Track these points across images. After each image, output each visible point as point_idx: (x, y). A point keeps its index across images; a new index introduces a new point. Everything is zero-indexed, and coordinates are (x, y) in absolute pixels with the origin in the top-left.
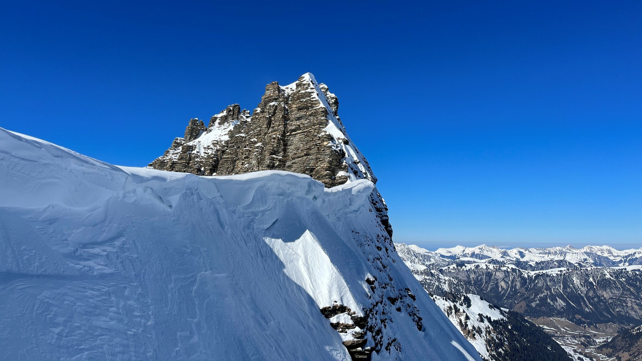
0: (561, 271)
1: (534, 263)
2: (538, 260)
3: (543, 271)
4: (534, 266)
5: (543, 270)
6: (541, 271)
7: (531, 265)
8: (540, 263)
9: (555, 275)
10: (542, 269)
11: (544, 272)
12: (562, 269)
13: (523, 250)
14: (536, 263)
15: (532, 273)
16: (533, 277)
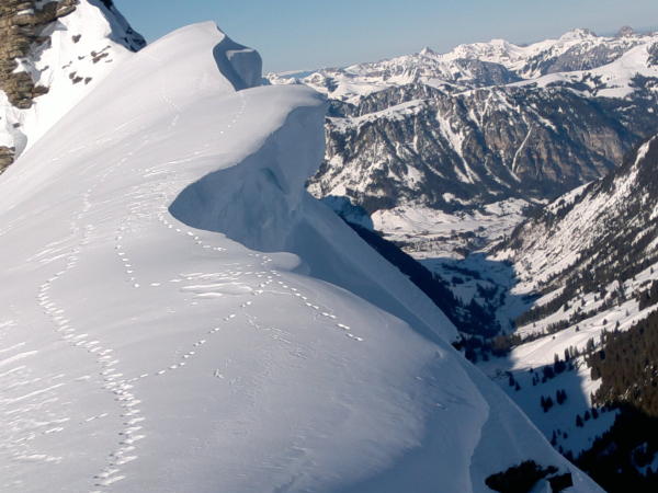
0: (412, 108)
1: (358, 97)
2: (366, 90)
3: (376, 114)
4: (357, 105)
5: (376, 111)
6: (372, 115)
7: (351, 106)
8: (369, 97)
9: (400, 118)
10: (375, 108)
11: (380, 114)
12: (414, 102)
13: (332, 75)
14: (362, 97)
15: (357, 122)
16: (359, 132)
